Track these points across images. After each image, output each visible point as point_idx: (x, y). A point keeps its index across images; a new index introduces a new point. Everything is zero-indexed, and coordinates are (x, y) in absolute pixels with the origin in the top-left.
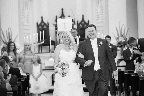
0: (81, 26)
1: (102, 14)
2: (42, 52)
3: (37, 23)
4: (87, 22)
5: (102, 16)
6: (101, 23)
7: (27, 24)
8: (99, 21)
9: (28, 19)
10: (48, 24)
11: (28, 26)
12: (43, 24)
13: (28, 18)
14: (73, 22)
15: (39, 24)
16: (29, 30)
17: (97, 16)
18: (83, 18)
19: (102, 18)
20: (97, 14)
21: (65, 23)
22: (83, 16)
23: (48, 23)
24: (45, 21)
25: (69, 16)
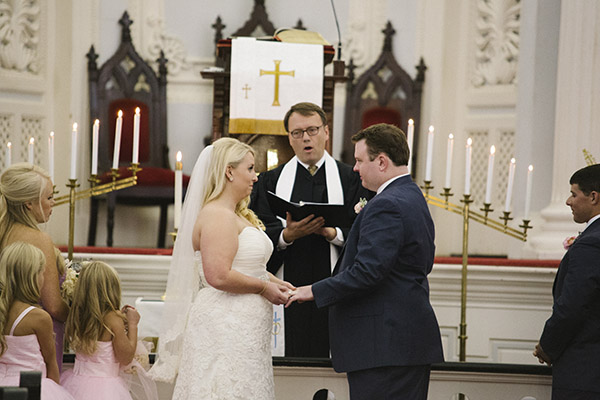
0: (371, 92)
1: (514, 24)
2: (110, 242)
3: (92, 56)
4: (413, 73)
5: (515, 38)
6: (499, 83)
7: (24, 57)
8: (490, 72)
9: (35, 26)
10: (164, 71)
11: (28, 68)
12: (128, 65)
13: (31, 19)
14: (330, 68)
15: (100, 62)
16: (37, 95)
17: (481, 41)
18: (388, 46)
19: (515, 51)
20: (482, 25)
21: (282, 68)
22: (389, 32)
23: (162, 61)
24: (146, 45)
25: (300, 26)
